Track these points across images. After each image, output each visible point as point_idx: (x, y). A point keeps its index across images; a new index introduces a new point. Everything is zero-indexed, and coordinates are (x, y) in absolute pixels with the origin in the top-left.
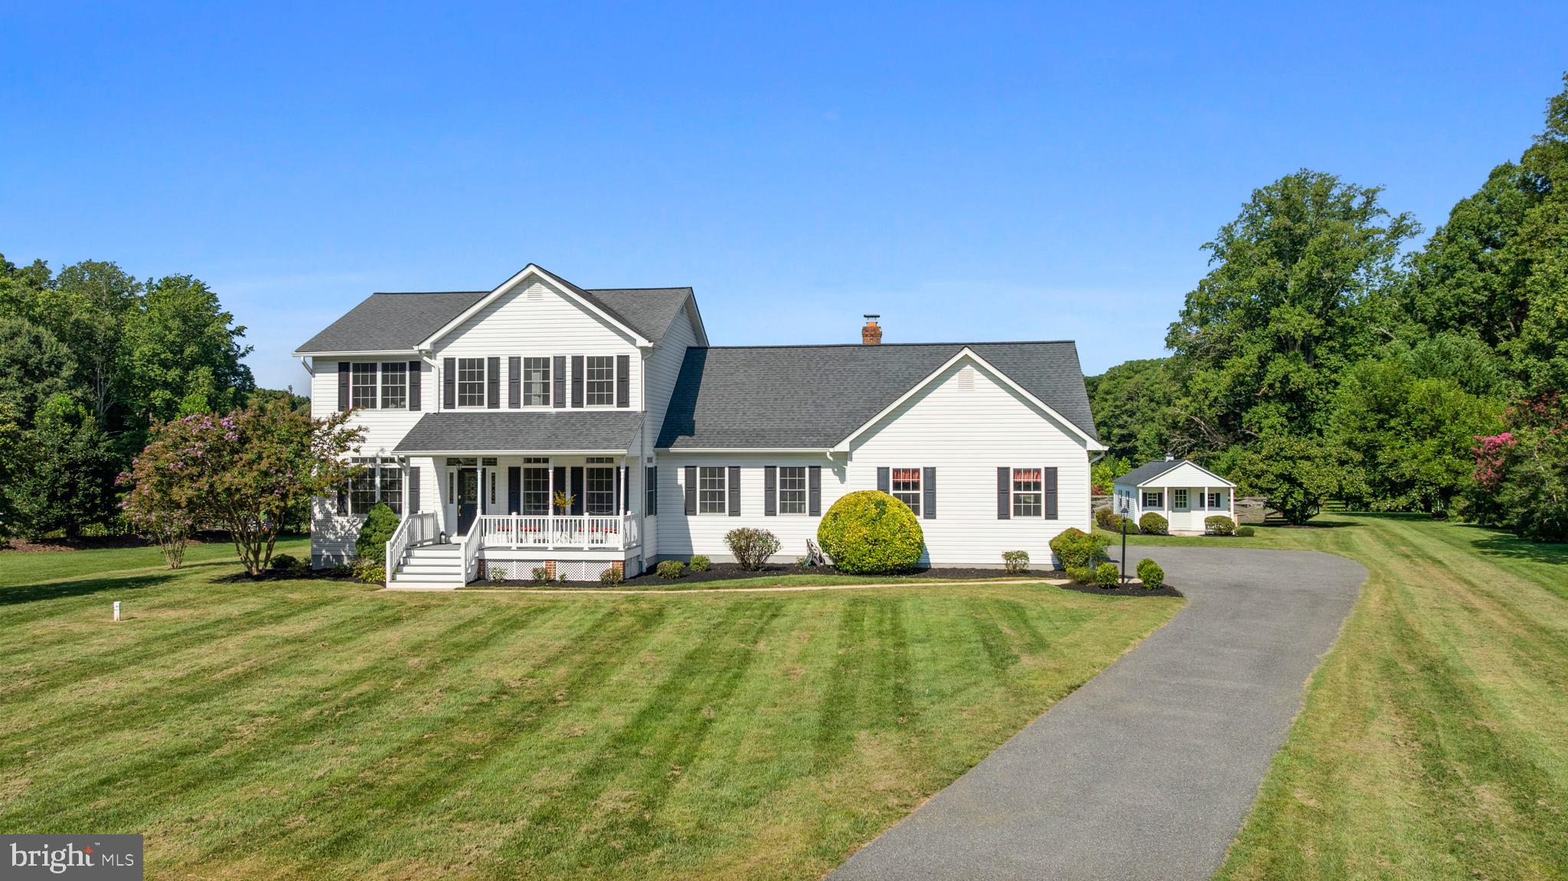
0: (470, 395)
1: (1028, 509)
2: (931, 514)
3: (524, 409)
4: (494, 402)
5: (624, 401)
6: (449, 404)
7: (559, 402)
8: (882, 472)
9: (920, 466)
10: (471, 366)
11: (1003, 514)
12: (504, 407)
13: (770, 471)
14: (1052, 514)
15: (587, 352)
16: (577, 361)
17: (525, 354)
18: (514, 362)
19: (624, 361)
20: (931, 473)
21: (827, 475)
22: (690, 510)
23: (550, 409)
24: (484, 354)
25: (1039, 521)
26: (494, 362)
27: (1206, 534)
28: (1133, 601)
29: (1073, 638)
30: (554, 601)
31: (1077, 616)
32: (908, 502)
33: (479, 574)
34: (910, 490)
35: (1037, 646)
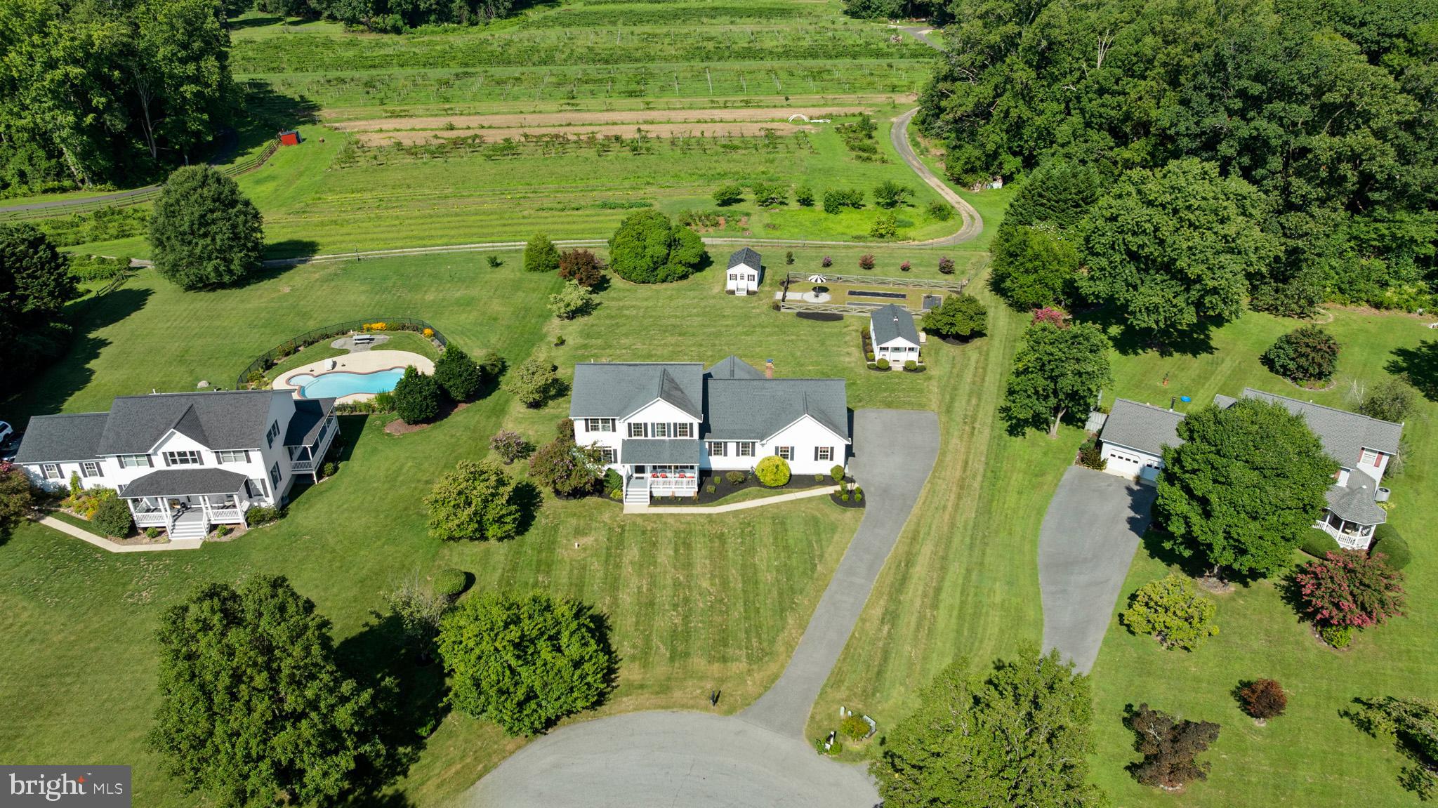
0: (638, 434)
1: (824, 457)
2: (792, 459)
3: (657, 438)
4: (646, 435)
5: (691, 435)
6: (630, 435)
7: (670, 436)
8: (777, 448)
9: (790, 446)
10: (638, 426)
11: (816, 459)
12: (650, 437)
13: (738, 444)
14: (832, 459)
15: (679, 421)
16: (675, 425)
17: (656, 422)
18: (653, 425)
19: (691, 425)
20: (793, 449)
21: (757, 445)
22: (710, 454)
23: (666, 438)
24: (642, 421)
25: (827, 462)
26: (646, 425)
27: (905, 368)
28: (850, 513)
29: (830, 549)
30: (689, 523)
31: (833, 528)
32: (785, 457)
33: (651, 497)
34: (786, 453)
35: (821, 556)
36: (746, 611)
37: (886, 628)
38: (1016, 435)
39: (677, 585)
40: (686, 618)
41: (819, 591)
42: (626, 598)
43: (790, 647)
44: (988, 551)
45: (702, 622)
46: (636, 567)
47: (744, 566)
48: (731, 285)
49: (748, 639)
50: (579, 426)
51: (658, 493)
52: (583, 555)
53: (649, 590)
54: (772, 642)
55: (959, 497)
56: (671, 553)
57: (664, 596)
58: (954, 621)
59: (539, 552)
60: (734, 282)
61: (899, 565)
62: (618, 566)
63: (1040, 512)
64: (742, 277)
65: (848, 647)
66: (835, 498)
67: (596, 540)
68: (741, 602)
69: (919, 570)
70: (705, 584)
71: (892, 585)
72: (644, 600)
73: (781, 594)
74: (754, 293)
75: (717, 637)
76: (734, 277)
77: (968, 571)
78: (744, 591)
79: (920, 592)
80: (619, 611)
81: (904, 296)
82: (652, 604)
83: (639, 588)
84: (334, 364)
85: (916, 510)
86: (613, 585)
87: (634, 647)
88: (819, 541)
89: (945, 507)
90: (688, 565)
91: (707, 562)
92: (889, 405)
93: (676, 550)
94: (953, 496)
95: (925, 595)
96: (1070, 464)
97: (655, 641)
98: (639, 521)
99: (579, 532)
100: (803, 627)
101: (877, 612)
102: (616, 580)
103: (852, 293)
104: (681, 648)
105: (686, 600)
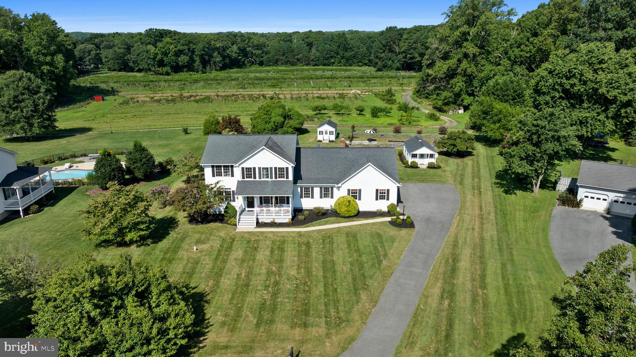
0: (249, 176)
1: (382, 198)
2: (360, 199)
3: (262, 179)
4: (255, 178)
5: (287, 177)
6: (243, 178)
7: (272, 178)
8: (349, 190)
9: (358, 188)
10: (249, 169)
11: (377, 199)
12: (257, 179)
13: (321, 188)
14: (388, 199)
15: (278, 166)
16: (276, 168)
17: (262, 166)
18: (259, 168)
19: (287, 168)
20: (360, 190)
21: (335, 190)
22: (301, 197)
23: (269, 179)
24: (252, 166)
25: (384, 201)
26: (254, 169)
27: (428, 167)
28: (404, 232)
29: (392, 251)
30: (283, 237)
32: (355, 197)
34: (355, 194)
35: (385, 255)
36: (325, 290)
37: (446, 302)
39: (269, 273)
40: (275, 295)
41: (385, 278)
42: (227, 282)
43: (365, 316)
45: (289, 298)
46: (239, 262)
47: (324, 262)
48: (320, 137)
49: (327, 311)
50: (208, 172)
51: (265, 219)
52: (199, 255)
53: (247, 276)
56: (268, 253)
57: (257, 281)
58: (503, 297)
59: (165, 253)
62: (225, 261)
64: (326, 133)
67: (212, 246)
68: (322, 284)
70: (293, 272)
72: (241, 282)
73: (354, 279)
74: (332, 141)
75: (300, 309)
76: (321, 133)
77: (504, 265)
78: (325, 277)
79: (468, 278)
80: (219, 290)
82: (247, 285)
83: (239, 275)
85: (453, 229)
86: (217, 274)
87: (226, 315)
88: (383, 246)
89: (473, 229)
90: (281, 260)
91: (296, 259)
92: (422, 181)
93: (272, 252)
94: (477, 223)
95: (473, 280)
96: (554, 206)
97: (246, 311)
98: (246, 235)
99: (198, 242)
100: (374, 302)
101: (436, 291)
102: (221, 270)
103: (389, 141)
104: (266, 316)
105: (277, 283)
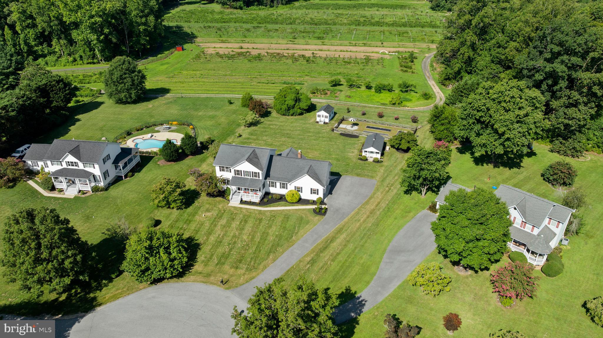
0: (238, 174)
2: (302, 192)
4: (241, 175)
5: (259, 177)
6: (235, 175)
7: (250, 177)
8: (295, 187)
9: (300, 186)
10: (238, 171)
11: (311, 193)
12: (243, 176)
13: (280, 183)
14: (318, 194)
15: (254, 171)
16: (252, 172)
18: (244, 171)
19: (259, 173)
20: (302, 188)
21: (288, 185)
22: (269, 186)
24: (240, 169)
25: (316, 195)
26: (241, 171)
27: (374, 161)
28: (318, 217)
29: (301, 231)
30: (251, 213)
31: (308, 222)
32: (299, 191)
33: (242, 200)
34: (299, 189)
35: (297, 233)
36: (255, 251)
37: (308, 266)
38: (407, 194)
39: (234, 236)
40: (231, 250)
41: (289, 247)
42: (212, 238)
43: (265, 267)
44: (369, 241)
45: (236, 252)
46: (222, 227)
47: (264, 233)
48: (318, 119)
49: (251, 262)
50: (217, 168)
51: (245, 199)
52: (205, 219)
53: (223, 236)
54: (259, 264)
55: (368, 217)
56: (238, 223)
57: (226, 240)
58: (338, 267)
59: (189, 216)
60: (319, 118)
61: (327, 241)
62: (215, 226)
63: (399, 228)
64: (323, 116)
65: (288, 271)
66: (314, 210)
67: (212, 215)
68: (255, 246)
69: (335, 245)
70: (245, 237)
71: (321, 248)
72: (219, 240)
73: (273, 246)
74: (327, 123)
75: (239, 259)
76: (319, 116)
77: (356, 248)
78: (259, 242)
79: (330, 254)
80: (207, 243)
81: (390, 130)
82: (221, 242)
83: (219, 235)
84: (152, 136)
85: (346, 220)
86: (209, 233)
87: (205, 257)
88: (299, 227)
89: (359, 220)
90: (242, 229)
91: (251, 229)
92: (358, 175)
93: (241, 222)
94: (365, 216)
95: (331, 255)
96: (424, 209)
97: (215, 257)
98: (232, 209)
99: (208, 210)
100: (274, 260)
101: (309, 259)
102: (212, 230)
103: (368, 127)
104: (223, 260)
105: (235, 243)
